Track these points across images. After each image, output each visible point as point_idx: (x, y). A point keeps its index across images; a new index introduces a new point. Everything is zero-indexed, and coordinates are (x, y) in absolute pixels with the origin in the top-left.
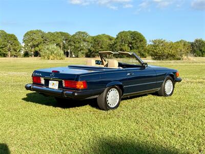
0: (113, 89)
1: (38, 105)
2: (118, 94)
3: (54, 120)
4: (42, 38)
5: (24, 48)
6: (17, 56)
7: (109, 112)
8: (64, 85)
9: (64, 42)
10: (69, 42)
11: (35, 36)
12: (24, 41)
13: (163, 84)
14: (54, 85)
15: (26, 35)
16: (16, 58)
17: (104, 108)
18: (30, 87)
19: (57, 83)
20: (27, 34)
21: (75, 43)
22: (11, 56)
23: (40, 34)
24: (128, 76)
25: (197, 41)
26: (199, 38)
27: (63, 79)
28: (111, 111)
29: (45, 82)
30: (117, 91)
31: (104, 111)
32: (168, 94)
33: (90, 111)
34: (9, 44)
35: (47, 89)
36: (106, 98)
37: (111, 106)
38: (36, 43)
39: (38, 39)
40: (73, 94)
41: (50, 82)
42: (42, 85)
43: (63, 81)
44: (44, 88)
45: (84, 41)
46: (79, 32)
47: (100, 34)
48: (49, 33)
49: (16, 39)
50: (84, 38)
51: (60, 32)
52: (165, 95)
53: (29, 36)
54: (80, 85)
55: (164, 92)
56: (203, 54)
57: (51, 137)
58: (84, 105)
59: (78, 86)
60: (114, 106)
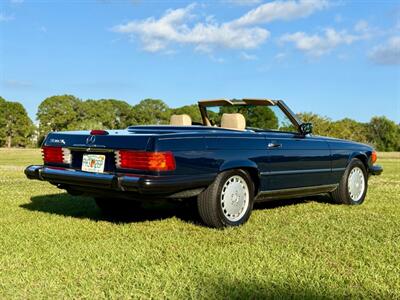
0: (235, 177)
1: (55, 217)
2: (247, 191)
3: (93, 247)
4: (75, 110)
5: (40, 130)
6: (24, 146)
7: (226, 231)
8: (118, 163)
9: (118, 119)
10: (127, 119)
11: (61, 108)
12: (39, 116)
13: (345, 176)
14: (94, 165)
15: (43, 104)
16: (21, 149)
17: (215, 221)
18: (37, 170)
19: (101, 159)
20: (45, 103)
21: (138, 121)
22: (12, 146)
23: (71, 103)
24: (271, 149)
25: (375, 121)
26: (379, 116)
27: (117, 149)
28: (231, 229)
29: (73, 159)
30: (244, 184)
31: (215, 230)
32: (356, 198)
33: (181, 230)
34: (10, 122)
35: (79, 174)
36: (219, 197)
37: (231, 219)
38: (62, 121)
39: (67, 112)
40: (141, 182)
41: (85, 157)
42: (67, 166)
43: (117, 153)
44: (72, 171)
45: (158, 118)
46: (148, 101)
47: (189, 105)
48: (89, 101)
49: (23, 112)
50: (157, 111)
51: (111, 100)
52: (349, 202)
53: (50, 107)
54: (159, 162)
55: (348, 194)
56: (387, 146)
57: (83, 282)
58: (164, 218)
59: (153, 164)
60: (237, 219)
